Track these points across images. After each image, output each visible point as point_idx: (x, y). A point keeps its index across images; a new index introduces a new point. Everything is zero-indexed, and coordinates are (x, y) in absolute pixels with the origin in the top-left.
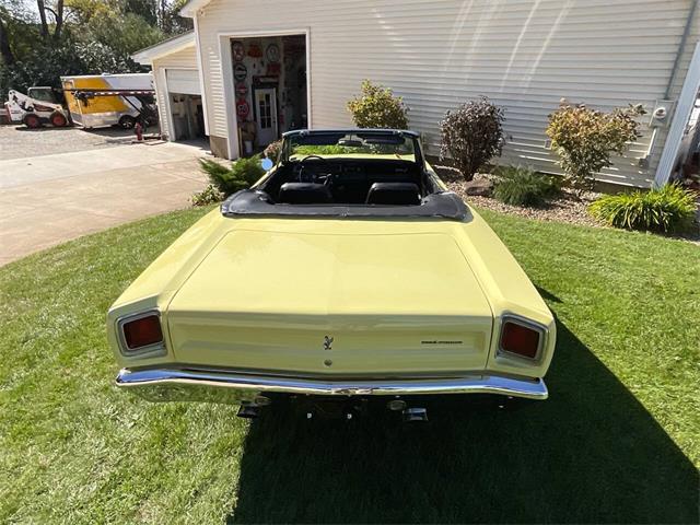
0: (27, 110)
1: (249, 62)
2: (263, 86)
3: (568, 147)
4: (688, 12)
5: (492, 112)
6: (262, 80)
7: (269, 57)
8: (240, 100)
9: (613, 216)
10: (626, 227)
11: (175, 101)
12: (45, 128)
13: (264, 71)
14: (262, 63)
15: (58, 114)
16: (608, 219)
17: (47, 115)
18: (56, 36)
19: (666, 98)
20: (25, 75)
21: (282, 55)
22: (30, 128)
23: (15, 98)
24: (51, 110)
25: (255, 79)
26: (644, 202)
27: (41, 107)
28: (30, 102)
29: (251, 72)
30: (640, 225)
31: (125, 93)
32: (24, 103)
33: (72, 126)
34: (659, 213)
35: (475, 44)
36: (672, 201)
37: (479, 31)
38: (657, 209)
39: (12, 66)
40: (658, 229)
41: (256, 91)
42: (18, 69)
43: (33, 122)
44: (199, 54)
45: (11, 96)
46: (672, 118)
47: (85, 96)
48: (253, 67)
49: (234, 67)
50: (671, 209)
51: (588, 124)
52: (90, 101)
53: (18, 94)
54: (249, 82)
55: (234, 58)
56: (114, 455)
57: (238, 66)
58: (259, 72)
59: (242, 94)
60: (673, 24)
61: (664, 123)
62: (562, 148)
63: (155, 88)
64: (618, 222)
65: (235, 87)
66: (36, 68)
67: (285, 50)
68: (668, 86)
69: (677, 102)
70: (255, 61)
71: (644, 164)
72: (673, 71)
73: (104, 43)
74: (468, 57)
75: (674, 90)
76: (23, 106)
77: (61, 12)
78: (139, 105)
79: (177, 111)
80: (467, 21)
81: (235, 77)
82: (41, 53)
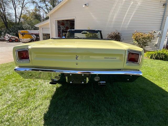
0: (9, 38)
1: (61, 26)
2: (65, 32)
3: (137, 41)
4: (164, 10)
5: (119, 34)
6: (64, 31)
7: (66, 25)
8: (59, 35)
9: (150, 56)
10: (153, 59)
11: (44, 35)
12: (13, 42)
13: (65, 29)
14: (65, 27)
15: (17, 39)
16: (149, 57)
17: (14, 39)
18: (18, 23)
19: (160, 30)
20: (10, 31)
21: (69, 25)
22: (10, 42)
23: (7, 35)
24: (15, 38)
25: (63, 30)
26: (158, 53)
27: (13, 37)
28: (10, 36)
29: (62, 29)
30: (157, 58)
31: (32, 34)
32: (9, 36)
33: (20, 42)
34: (162, 55)
35: (114, 19)
36: (165, 52)
37: (115, 16)
38: (161, 54)
39: (8, 29)
40: (162, 59)
41: (63, 33)
42: (9, 30)
43: (11, 41)
44: (50, 24)
45: (6, 35)
46: (162, 35)
47: (23, 34)
48: (62, 28)
49: (58, 27)
50: (164, 54)
51: (142, 35)
52: (24, 35)
53: (8, 34)
54: (61, 31)
55: (58, 25)
56: (14, 99)
57: (59, 27)
58: (64, 29)
59: (59, 33)
60: (161, 13)
61: (160, 36)
62: (136, 41)
63: (39, 33)
64: (151, 58)
65: (58, 32)
66: (13, 30)
67: (70, 24)
68: (161, 27)
69: (163, 31)
70: (63, 26)
71: (156, 45)
72: (162, 23)
73: (29, 25)
74: (112, 22)
75: (162, 28)
76: (9, 37)
77: (20, 18)
78: (36, 37)
79: (44, 38)
80: (112, 14)
81: (58, 29)
82: (14, 27)
